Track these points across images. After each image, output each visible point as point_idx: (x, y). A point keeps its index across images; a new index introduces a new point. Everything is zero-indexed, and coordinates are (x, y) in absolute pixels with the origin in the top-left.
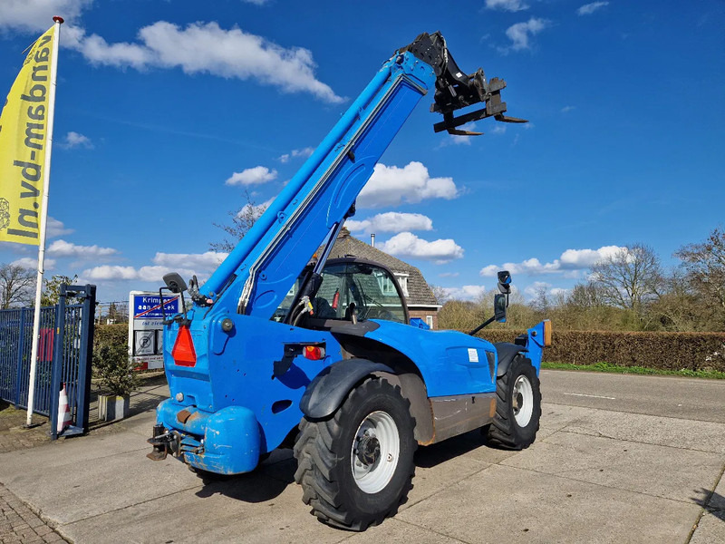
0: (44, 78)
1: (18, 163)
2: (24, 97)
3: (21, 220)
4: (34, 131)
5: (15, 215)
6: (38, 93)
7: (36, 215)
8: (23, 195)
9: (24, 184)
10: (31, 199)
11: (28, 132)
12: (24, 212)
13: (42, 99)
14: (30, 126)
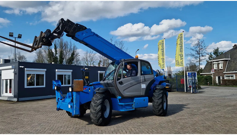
0: (182, 41)
1: (179, 55)
2: (179, 44)
3: (181, 63)
4: (181, 49)
5: (180, 63)
6: (181, 43)
7: (183, 62)
8: (181, 60)
9: (181, 58)
10: (182, 60)
11: (180, 50)
12: (181, 62)
13: (182, 44)
14: (180, 49)
